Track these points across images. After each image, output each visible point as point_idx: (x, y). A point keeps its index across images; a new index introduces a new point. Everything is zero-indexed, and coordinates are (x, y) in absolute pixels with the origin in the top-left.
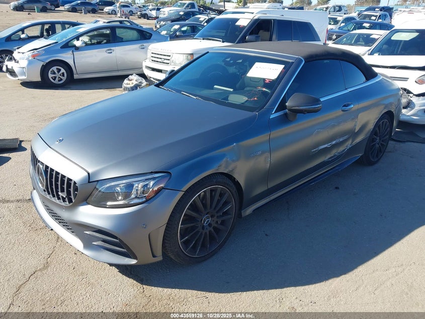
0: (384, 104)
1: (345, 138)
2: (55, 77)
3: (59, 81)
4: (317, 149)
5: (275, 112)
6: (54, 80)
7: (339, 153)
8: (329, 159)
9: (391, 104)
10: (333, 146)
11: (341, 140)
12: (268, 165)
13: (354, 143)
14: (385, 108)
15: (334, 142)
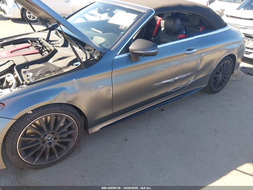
0: (227, 49)
1: (188, 74)
2: (31, 16)
3: (33, 18)
4: (160, 83)
5: (120, 54)
6: (30, 18)
7: (182, 86)
8: (172, 90)
9: (233, 49)
10: (176, 81)
11: (184, 76)
12: (111, 96)
13: (198, 78)
14: (227, 52)
15: (177, 78)
